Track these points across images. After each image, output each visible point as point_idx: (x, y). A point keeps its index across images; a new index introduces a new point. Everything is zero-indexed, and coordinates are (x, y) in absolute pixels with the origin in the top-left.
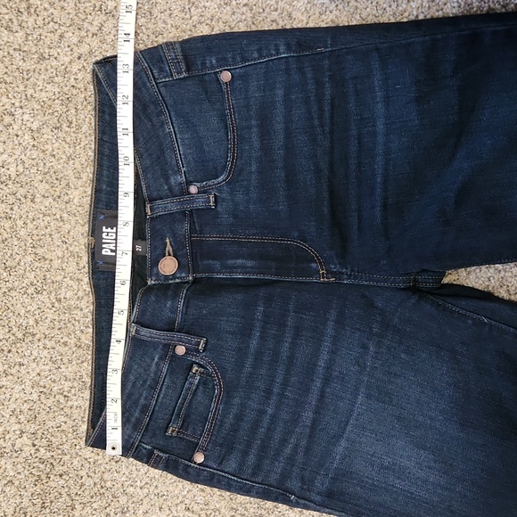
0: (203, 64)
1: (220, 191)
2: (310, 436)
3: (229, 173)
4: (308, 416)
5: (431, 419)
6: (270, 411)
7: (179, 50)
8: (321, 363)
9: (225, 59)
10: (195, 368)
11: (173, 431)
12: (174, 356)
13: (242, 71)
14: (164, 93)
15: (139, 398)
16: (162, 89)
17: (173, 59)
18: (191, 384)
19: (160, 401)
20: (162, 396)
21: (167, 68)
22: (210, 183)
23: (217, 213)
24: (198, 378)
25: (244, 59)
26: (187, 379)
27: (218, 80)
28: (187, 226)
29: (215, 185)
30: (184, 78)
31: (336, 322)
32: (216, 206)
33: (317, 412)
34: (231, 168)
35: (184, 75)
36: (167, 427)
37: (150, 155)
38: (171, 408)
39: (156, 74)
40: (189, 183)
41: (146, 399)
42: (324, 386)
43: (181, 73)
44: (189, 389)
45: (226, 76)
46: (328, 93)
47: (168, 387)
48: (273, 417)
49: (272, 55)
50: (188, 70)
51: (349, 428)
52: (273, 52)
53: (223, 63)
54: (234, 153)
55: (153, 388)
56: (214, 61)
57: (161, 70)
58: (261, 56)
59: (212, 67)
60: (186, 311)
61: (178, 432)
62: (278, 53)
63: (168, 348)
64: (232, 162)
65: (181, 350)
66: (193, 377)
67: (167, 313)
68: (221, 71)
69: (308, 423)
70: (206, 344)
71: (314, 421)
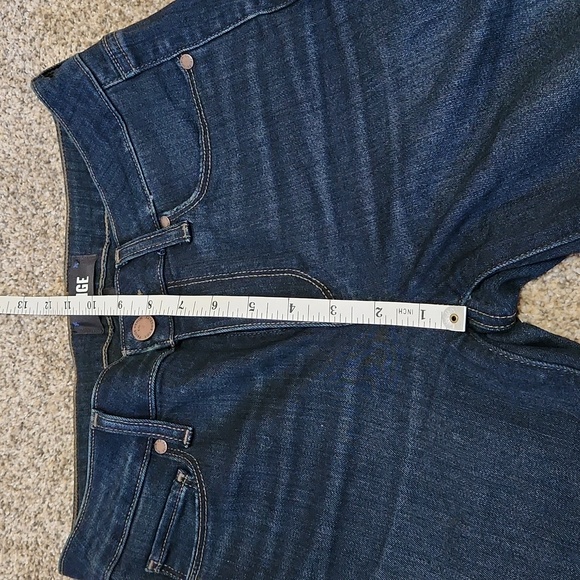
0: (156, 51)
1: (194, 216)
2: (331, 565)
3: (203, 189)
4: (325, 531)
5: (511, 539)
6: (274, 527)
7: (121, 40)
8: (340, 449)
9: (181, 39)
10: (180, 476)
11: (154, 566)
12: (153, 454)
13: (205, 49)
14: (116, 102)
15: (111, 516)
16: (113, 97)
17: (115, 54)
18: (175, 497)
19: (135, 521)
20: (139, 513)
21: (112, 68)
22: (182, 207)
23: (196, 247)
24: (184, 489)
25: (206, 34)
26: (169, 491)
27: (178, 69)
28: (159, 271)
29: (187, 208)
30: (136, 76)
31: (358, 384)
32: (191, 239)
33: (337, 526)
34: (205, 181)
35: (135, 71)
36: (146, 561)
37: (114, 185)
38: (150, 532)
39: (102, 79)
40: (159, 214)
41: (118, 517)
42: (346, 485)
43: (130, 70)
44: (173, 505)
45: (187, 62)
46: (311, 51)
47: (147, 501)
48: (279, 535)
49: (237, 20)
50: (138, 64)
51: (387, 550)
52: (239, 15)
53: (179, 44)
54: (207, 161)
55: (127, 501)
56: (168, 45)
57: (106, 71)
58: (225, 25)
59: (168, 53)
60: (161, 388)
61: (162, 567)
62: (245, 15)
63: (145, 443)
64: (206, 174)
65: (161, 447)
66: (178, 488)
67: (135, 393)
68: (179, 56)
69: (327, 544)
70: (193, 436)
71: (335, 540)
